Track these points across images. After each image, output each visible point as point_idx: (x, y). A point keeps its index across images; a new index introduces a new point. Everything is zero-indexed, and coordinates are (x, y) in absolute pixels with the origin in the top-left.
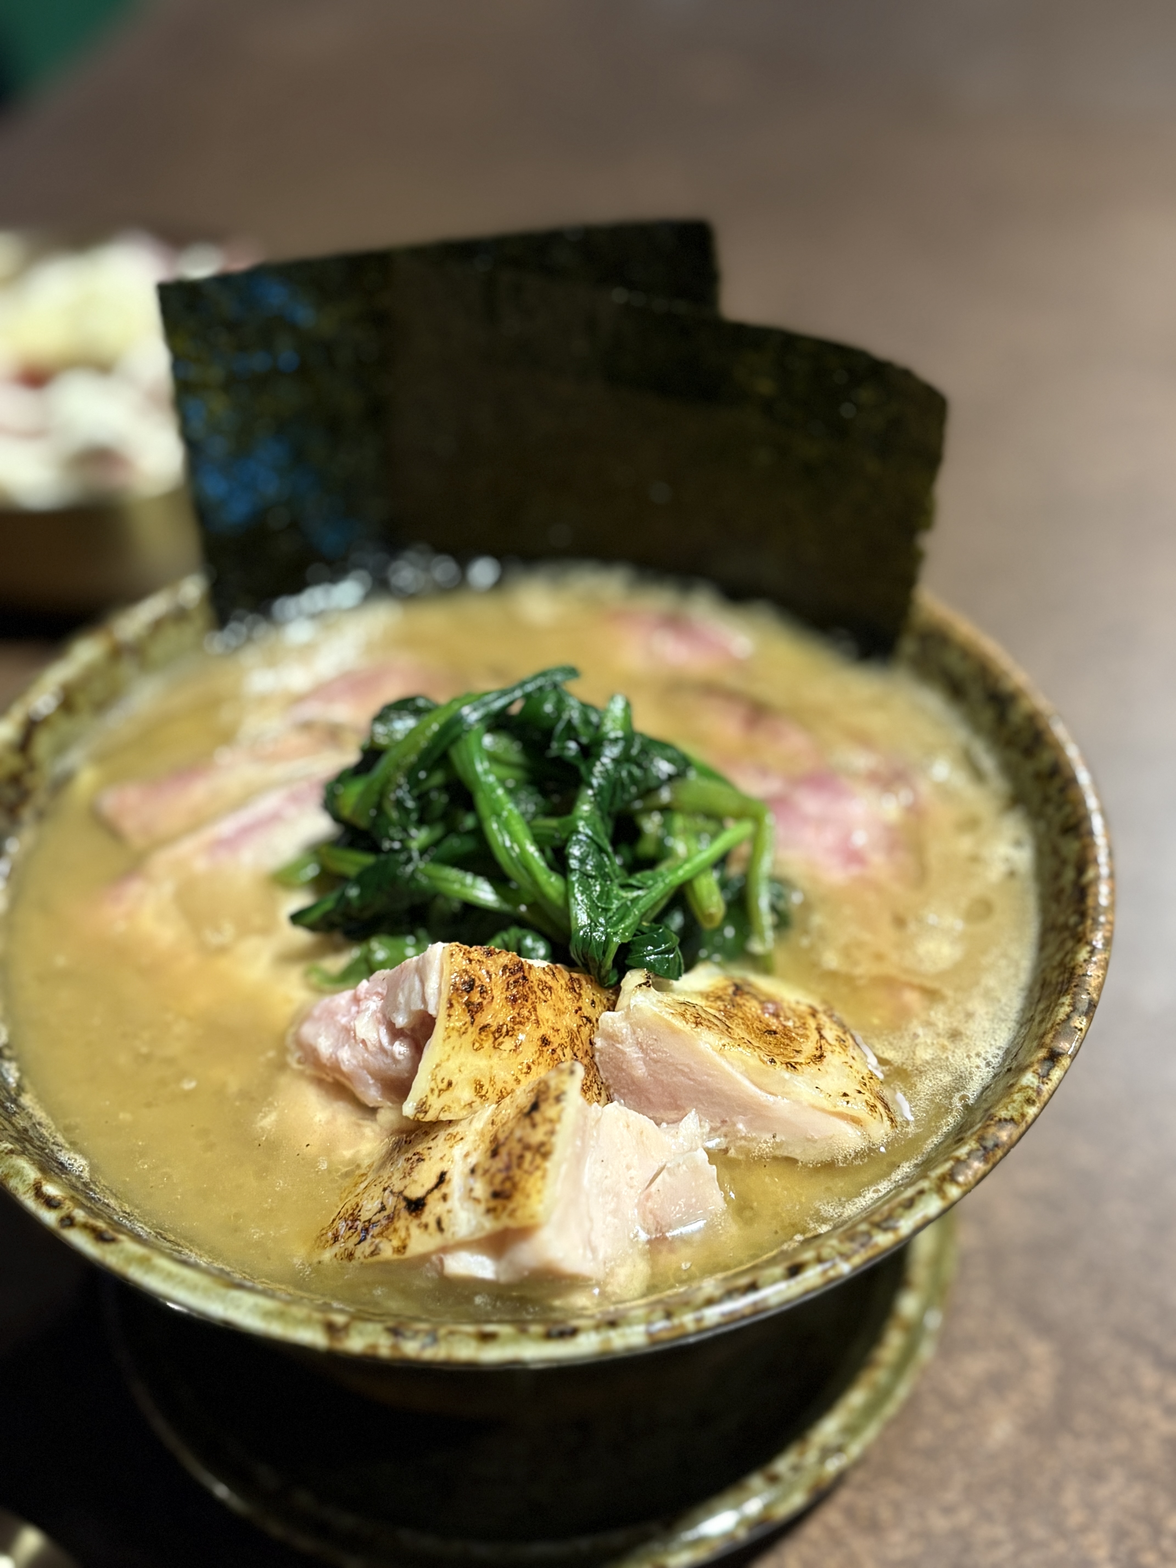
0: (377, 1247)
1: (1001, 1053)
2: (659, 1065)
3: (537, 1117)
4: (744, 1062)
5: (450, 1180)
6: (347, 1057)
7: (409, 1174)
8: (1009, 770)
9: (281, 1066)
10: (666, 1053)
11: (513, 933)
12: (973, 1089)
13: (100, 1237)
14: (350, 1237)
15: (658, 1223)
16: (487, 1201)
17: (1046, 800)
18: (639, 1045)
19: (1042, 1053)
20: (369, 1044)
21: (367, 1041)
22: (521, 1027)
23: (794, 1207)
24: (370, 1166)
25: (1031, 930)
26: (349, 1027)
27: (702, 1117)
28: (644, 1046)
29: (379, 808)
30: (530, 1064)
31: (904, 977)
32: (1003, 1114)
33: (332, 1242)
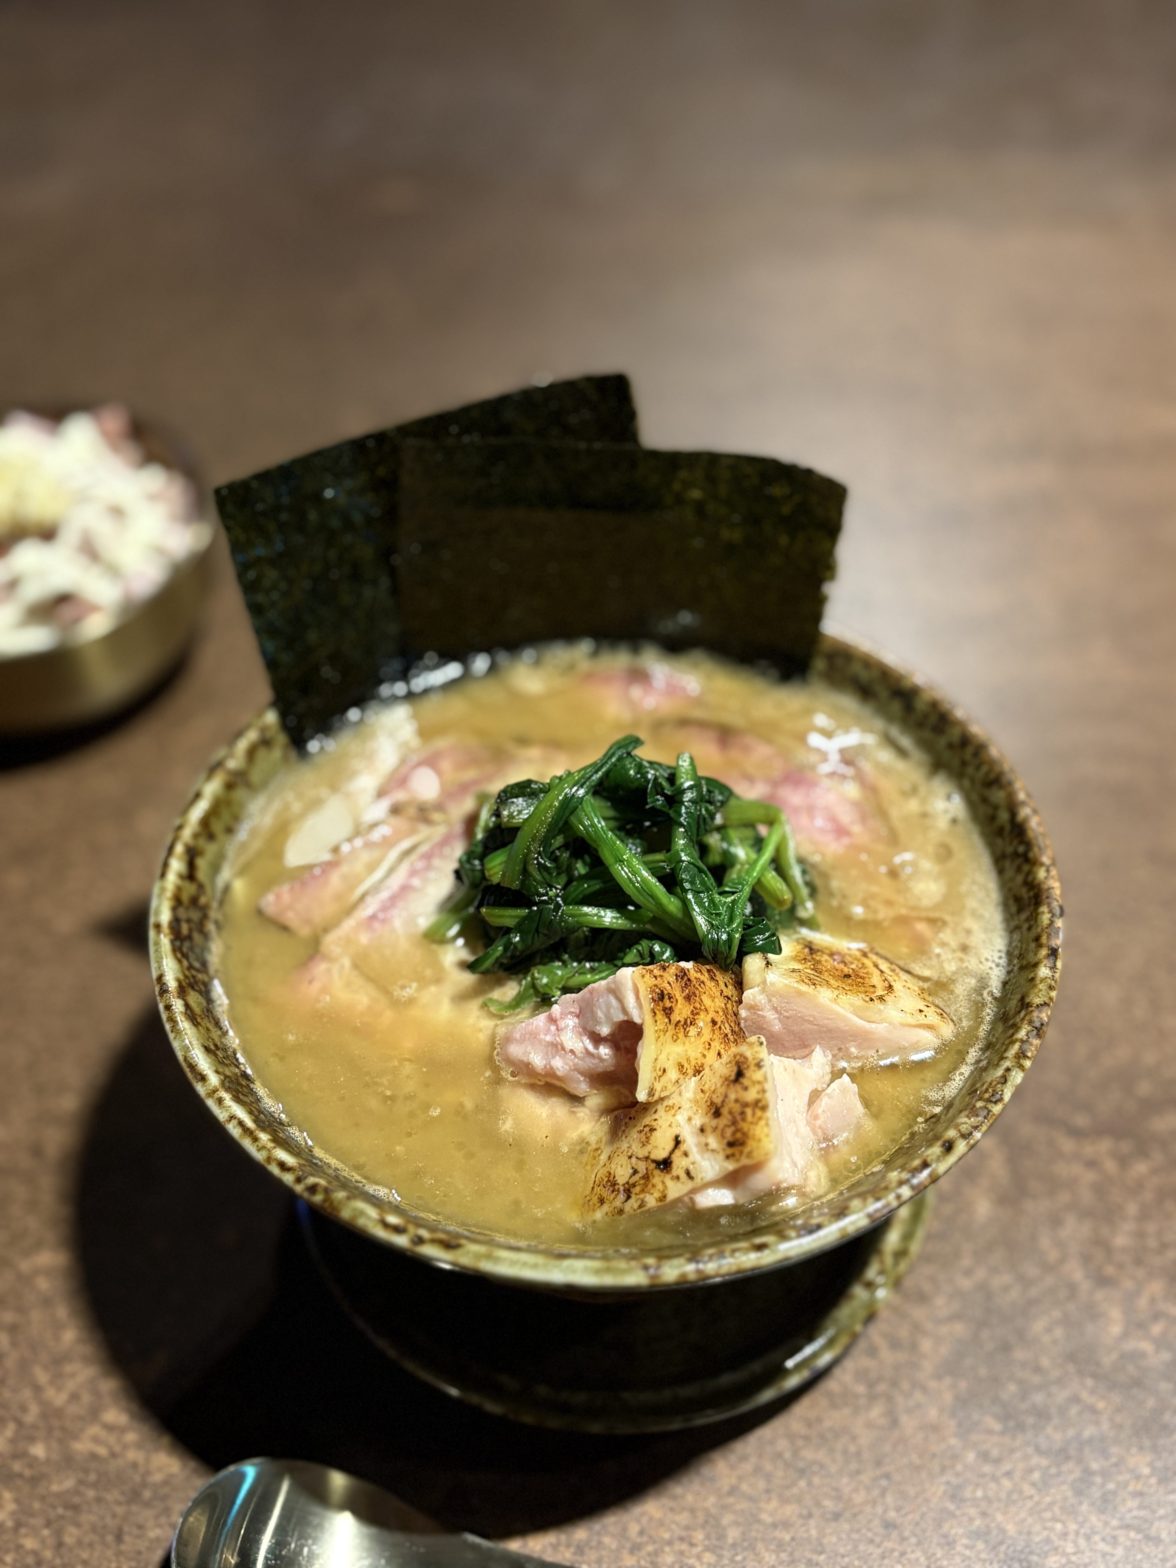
0: (643, 1201)
1: (1003, 955)
2: (790, 1020)
3: (745, 1081)
4: (852, 1005)
5: (684, 1141)
6: (559, 1064)
7: (648, 1142)
8: (925, 745)
9: (498, 1081)
10: (795, 1010)
11: (644, 944)
12: (995, 986)
13: (448, 1246)
14: (614, 1199)
15: (825, 1134)
16: (724, 1150)
17: (964, 764)
18: (775, 1009)
19: (1044, 952)
20: (577, 1052)
21: (575, 1050)
22: (698, 1016)
23: (909, 1099)
24: (599, 1141)
25: (985, 860)
26: (555, 1042)
27: (825, 1050)
28: (779, 1009)
29: (525, 871)
30: (709, 1041)
31: (914, 914)
32: (1037, 1001)
33: (599, 1204)
